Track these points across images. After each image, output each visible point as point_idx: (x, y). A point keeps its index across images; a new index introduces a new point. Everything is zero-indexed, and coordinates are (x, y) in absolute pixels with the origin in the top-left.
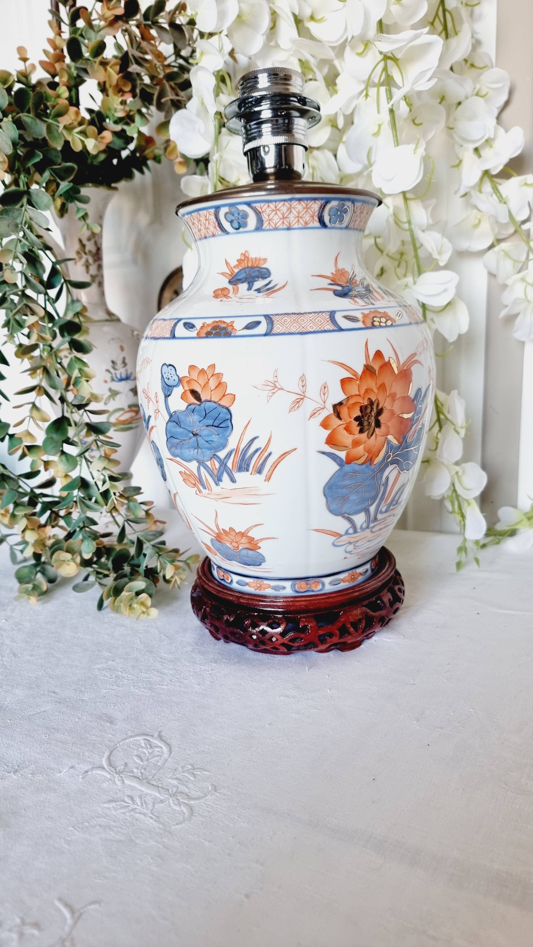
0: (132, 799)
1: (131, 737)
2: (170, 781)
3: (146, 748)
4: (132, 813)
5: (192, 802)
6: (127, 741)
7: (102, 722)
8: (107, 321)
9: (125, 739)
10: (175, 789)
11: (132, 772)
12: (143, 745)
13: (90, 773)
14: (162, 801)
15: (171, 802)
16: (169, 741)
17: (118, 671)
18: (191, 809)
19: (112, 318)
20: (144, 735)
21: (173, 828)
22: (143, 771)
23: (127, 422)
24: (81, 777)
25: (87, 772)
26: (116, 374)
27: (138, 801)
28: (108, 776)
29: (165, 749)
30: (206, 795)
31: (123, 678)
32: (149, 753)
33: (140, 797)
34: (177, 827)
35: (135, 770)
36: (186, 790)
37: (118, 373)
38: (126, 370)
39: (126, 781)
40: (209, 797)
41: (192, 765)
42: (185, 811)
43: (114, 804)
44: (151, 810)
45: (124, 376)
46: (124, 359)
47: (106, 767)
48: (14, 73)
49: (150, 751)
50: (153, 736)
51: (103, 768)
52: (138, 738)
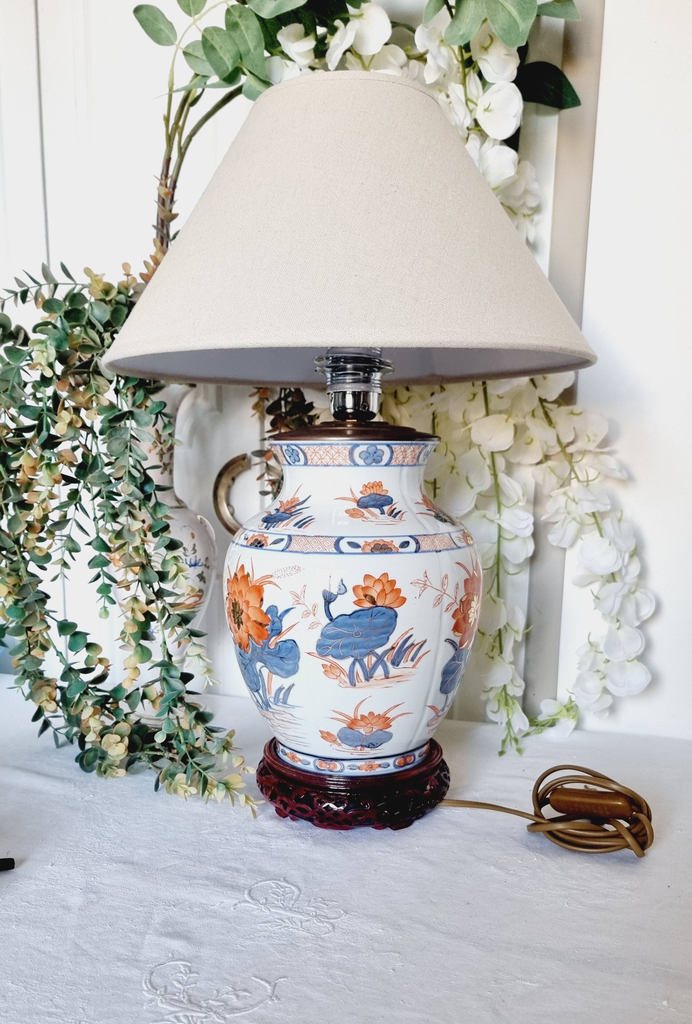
0: (282, 921)
1: (261, 881)
2: (308, 908)
3: (278, 888)
4: (286, 928)
5: (332, 921)
6: (259, 884)
7: (231, 872)
8: (177, 507)
9: (257, 883)
10: (314, 914)
11: (274, 903)
12: (274, 886)
13: (239, 905)
14: (307, 921)
15: (315, 921)
16: (295, 883)
17: (226, 835)
18: (333, 925)
19: (180, 505)
20: (273, 880)
21: (323, 936)
22: (282, 902)
23: (191, 606)
24: (232, 908)
25: (236, 905)
26: (186, 560)
27: (287, 921)
28: (256, 907)
29: (293, 888)
30: (340, 917)
31: (233, 840)
32: (283, 892)
33: (288, 918)
34: (326, 935)
35: (276, 902)
36: (324, 914)
37: (188, 559)
38: (196, 557)
39: (272, 910)
40: (343, 917)
41: (321, 898)
42: (328, 926)
43: (269, 924)
44: (301, 927)
45: (193, 562)
46: (194, 545)
47: (250, 901)
48: (116, 286)
49: (282, 890)
50: (280, 880)
51: (249, 902)
52: (268, 882)
